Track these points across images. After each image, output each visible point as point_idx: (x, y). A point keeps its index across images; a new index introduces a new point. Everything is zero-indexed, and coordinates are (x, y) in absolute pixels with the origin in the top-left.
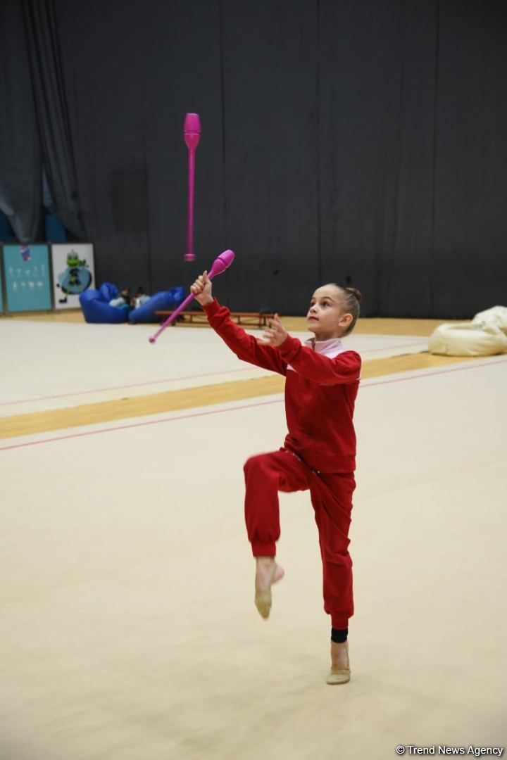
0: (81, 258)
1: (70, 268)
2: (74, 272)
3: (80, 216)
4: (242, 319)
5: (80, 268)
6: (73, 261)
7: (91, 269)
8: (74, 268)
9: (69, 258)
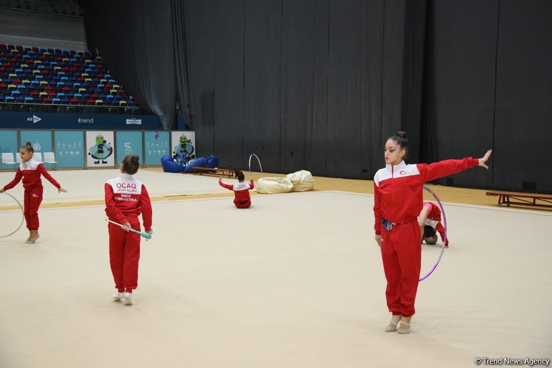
0: (188, 139)
1: (182, 144)
2: (183, 145)
3: (190, 116)
4: (225, 172)
5: (188, 144)
6: (183, 140)
7: (194, 145)
8: (184, 143)
9: (181, 138)
